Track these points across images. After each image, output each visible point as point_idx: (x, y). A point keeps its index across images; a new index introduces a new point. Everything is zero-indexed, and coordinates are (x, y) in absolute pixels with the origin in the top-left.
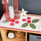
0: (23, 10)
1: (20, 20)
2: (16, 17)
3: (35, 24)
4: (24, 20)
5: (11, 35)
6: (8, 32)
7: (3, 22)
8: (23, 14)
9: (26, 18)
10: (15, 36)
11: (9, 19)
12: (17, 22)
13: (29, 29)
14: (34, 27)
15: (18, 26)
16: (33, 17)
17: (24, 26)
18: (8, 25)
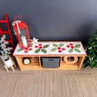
0: (34, 39)
1: (33, 47)
2: (29, 46)
3: (46, 49)
4: (36, 47)
5: (27, 61)
6: (24, 59)
7: (18, 51)
8: (35, 42)
9: (37, 45)
10: (30, 62)
11: (23, 48)
12: (31, 50)
13: (41, 53)
14: (45, 51)
15: (31, 53)
16: (44, 44)
17: (37, 52)
18: (23, 53)
